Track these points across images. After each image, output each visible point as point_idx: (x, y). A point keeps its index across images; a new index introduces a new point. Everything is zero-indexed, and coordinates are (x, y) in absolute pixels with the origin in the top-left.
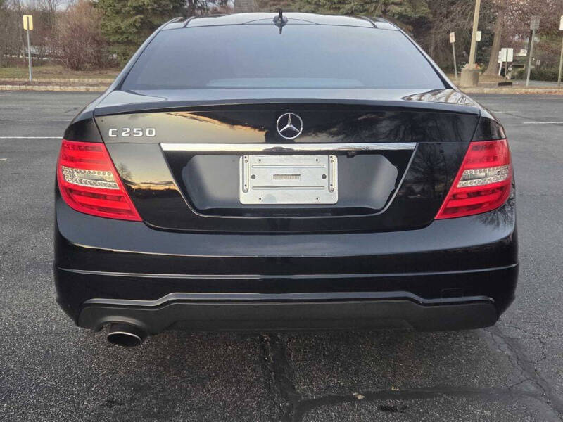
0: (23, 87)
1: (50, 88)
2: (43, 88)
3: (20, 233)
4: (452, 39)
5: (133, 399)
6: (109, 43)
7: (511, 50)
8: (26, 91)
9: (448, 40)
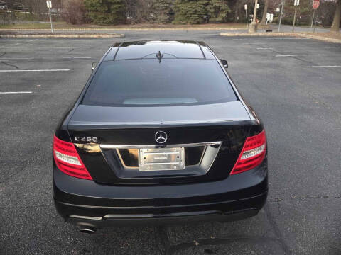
0: (49, 36)
1: (61, 36)
2: (58, 36)
3: (46, 136)
4: (246, 8)
5: (94, 248)
6: (88, 11)
7: (272, 15)
8: (50, 38)
9: (244, 8)
